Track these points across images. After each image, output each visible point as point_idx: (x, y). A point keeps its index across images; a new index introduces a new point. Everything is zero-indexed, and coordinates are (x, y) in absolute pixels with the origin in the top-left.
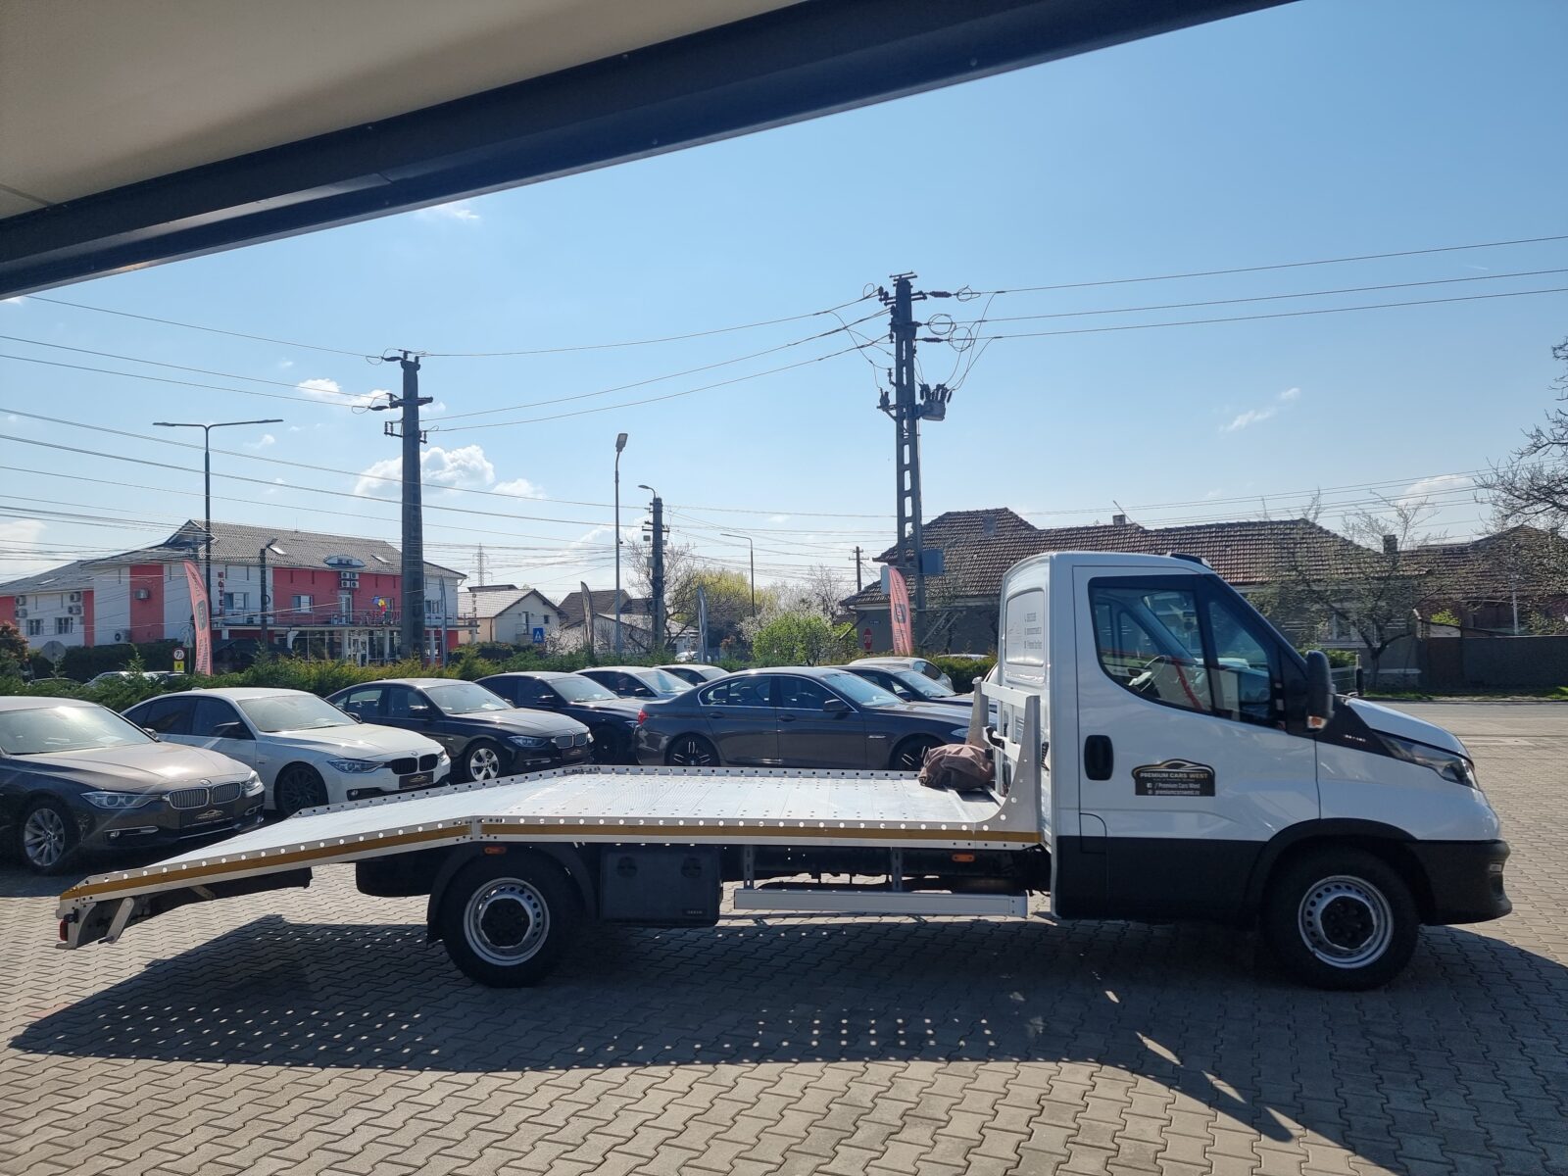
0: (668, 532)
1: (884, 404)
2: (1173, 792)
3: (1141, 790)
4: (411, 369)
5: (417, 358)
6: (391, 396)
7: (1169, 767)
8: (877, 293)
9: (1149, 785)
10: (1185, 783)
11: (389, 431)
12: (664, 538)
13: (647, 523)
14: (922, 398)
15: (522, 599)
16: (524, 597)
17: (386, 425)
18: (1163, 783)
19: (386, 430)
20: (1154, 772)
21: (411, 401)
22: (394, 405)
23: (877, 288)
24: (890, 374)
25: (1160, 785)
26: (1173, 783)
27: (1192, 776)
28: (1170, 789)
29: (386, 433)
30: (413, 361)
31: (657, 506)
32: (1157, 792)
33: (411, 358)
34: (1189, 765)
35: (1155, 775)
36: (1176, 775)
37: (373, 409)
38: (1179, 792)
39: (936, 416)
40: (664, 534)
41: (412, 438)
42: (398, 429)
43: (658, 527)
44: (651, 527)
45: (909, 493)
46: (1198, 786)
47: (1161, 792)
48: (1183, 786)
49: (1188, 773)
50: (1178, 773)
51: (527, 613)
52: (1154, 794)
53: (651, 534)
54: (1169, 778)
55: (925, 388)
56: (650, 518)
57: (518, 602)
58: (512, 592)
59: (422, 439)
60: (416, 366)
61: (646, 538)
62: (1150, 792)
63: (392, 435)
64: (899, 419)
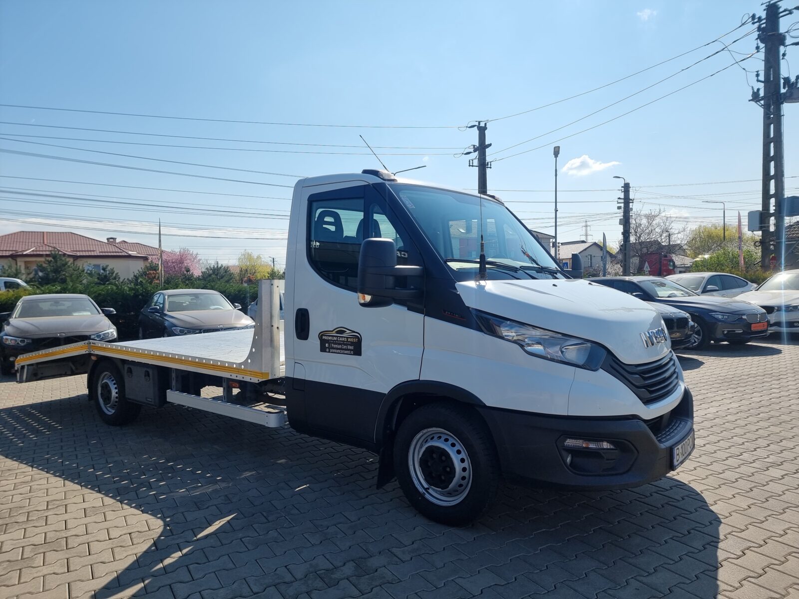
0: (633, 203)
1: (755, 97)
2: (339, 351)
3: (323, 349)
4: (482, 130)
5: (486, 124)
6: (474, 146)
7: (338, 332)
8: (750, 20)
9: (327, 345)
10: (345, 345)
11: (471, 164)
12: (631, 207)
13: (619, 198)
14: (784, 88)
15: (587, 248)
16: (589, 247)
17: (470, 162)
18: (336, 344)
19: (470, 164)
20: (330, 336)
21: (482, 148)
22: (475, 151)
23: (751, 15)
24: (758, 75)
25: (333, 345)
26: (339, 344)
27: (349, 340)
28: (337, 349)
29: (470, 166)
30: (484, 126)
31: (626, 188)
32: (331, 350)
33: (482, 124)
34: (348, 331)
35: (330, 338)
36: (341, 339)
37: (465, 154)
38: (342, 351)
39: (795, 99)
40: (631, 204)
41: (483, 166)
42: (476, 162)
43: (627, 201)
44: (622, 201)
45: (773, 159)
46: (352, 348)
47: (334, 350)
48: (345, 347)
49: (347, 338)
50: (342, 337)
51: (591, 255)
52: (329, 352)
53: (622, 205)
54: (337, 340)
55: (787, 80)
56: (622, 196)
57: (585, 249)
58: (583, 244)
59: (489, 166)
60: (485, 128)
61: (619, 208)
62: (327, 350)
63: (473, 166)
64: (766, 107)
